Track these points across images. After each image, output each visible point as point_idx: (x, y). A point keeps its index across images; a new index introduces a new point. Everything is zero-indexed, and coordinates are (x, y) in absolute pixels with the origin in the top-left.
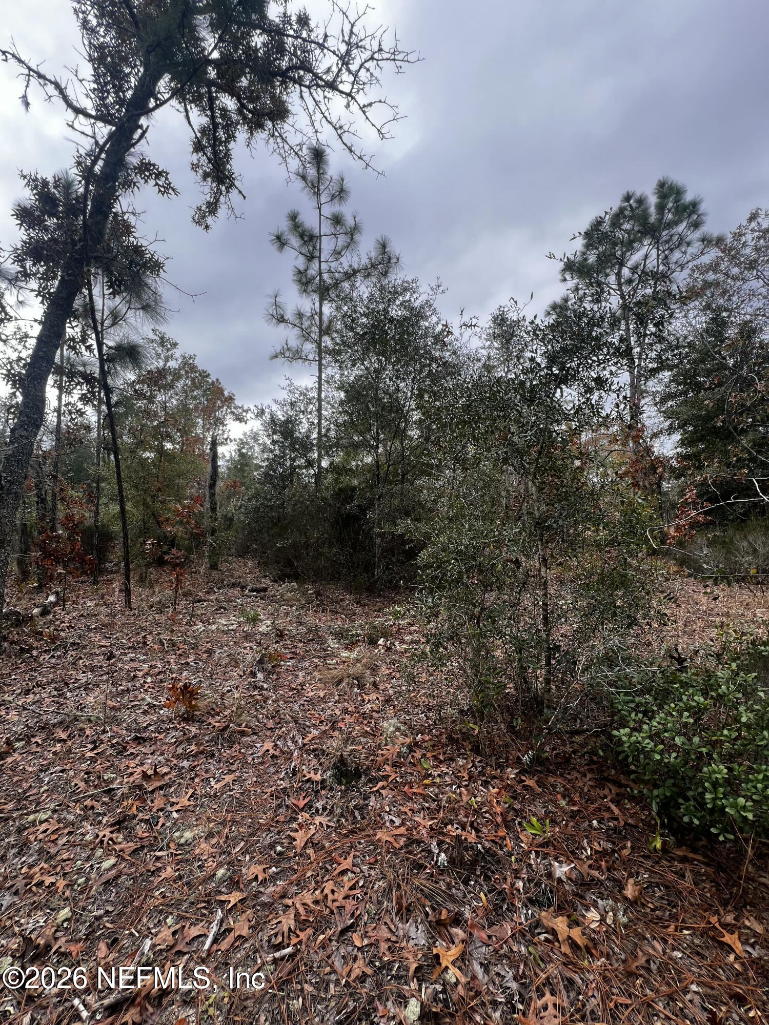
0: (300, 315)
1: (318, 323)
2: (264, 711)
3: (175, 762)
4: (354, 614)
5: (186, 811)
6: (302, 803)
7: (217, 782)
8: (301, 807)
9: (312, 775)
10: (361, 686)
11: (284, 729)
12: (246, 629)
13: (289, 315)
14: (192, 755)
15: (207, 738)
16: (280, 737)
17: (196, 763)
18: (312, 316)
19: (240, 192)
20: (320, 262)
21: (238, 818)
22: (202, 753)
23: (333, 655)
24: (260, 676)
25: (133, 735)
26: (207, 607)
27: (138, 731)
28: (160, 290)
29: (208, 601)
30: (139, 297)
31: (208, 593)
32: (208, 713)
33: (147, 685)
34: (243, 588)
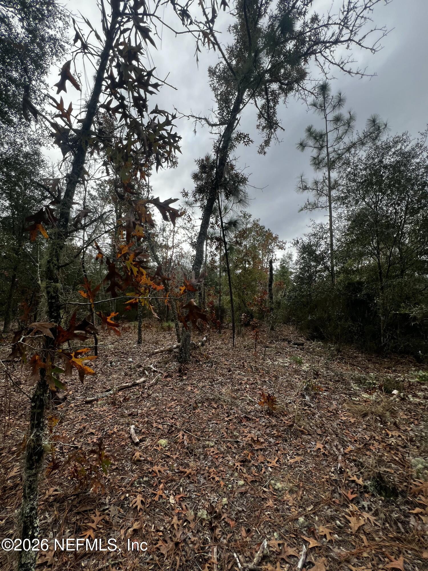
0: (316, 183)
1: (328, 184)
2: (313, 421)
3: (266, 437)
4: (368, 368)
5: (275, 469)
6: (351, 497)
7: (291, 458)
8: (351, 499)
9: (355, 478)
10: (384, 423)
11: (328, 438)
12: (294, 367)
13: (310, 185)
14: (275, 436)
15: (282, 428)
16: (327, 443)
17: (277, 442)
18: (324, 181)
19: (282, 128)
20: (327, 148)
21: (307, 488)
22: (280, 436)
23: (356, 394)
24: (307, 398)
25: (244, 415)
26: (271, 351)
27: (246, 413)
28: (247, 191)
29: (271, 347)
30: (238, 197)
31: (270, 343)
32: (280, 413)
33: (247, 389)
34: (289, 342)
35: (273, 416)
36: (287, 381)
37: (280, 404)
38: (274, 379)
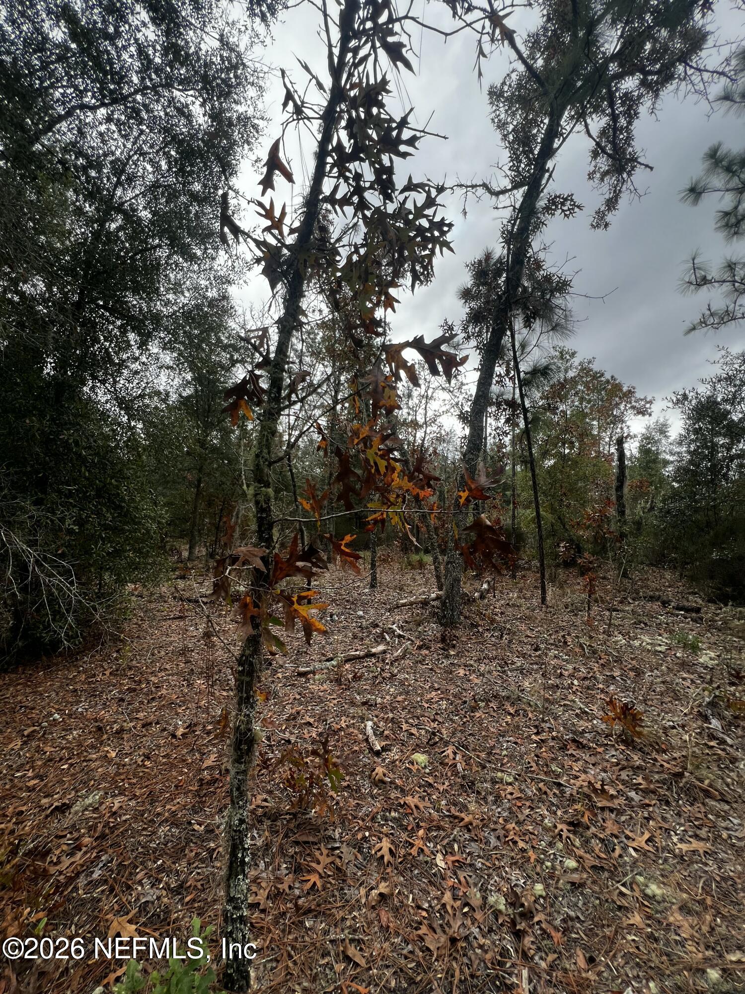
0: (731, 266)
2: (733, 775)
3: (621, 787)
5: (645, 855)
7: (681, 840)
12: (678, 655)
13: (714, 272)
14: (641, 789)
15: (657, 777)
17: (647, 801)
19: (647, 166)
21: (724, 911)
22: (653, 792)
24: (716, 723)
25: (571, 735)
26: (623, 618)
27: (574, 733)
29: (623, 611)
30: (550, 320)
31: (621, 602)
32: (651, 746)
33: (575, 688)
35: (634, 748)
36: (663, 682)
37: (649, 727)
38: (632, 674)
